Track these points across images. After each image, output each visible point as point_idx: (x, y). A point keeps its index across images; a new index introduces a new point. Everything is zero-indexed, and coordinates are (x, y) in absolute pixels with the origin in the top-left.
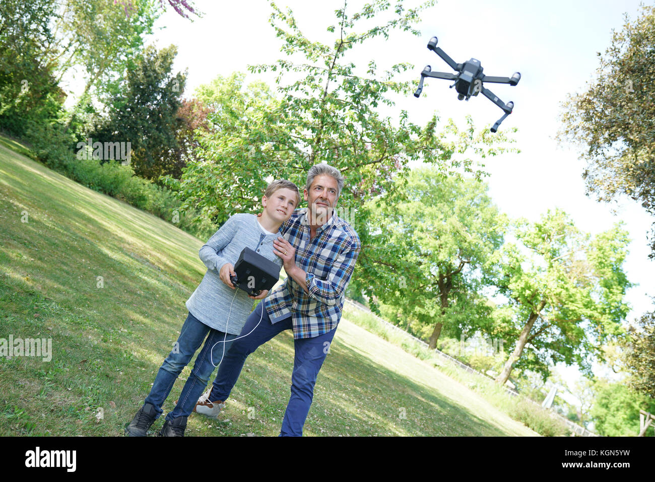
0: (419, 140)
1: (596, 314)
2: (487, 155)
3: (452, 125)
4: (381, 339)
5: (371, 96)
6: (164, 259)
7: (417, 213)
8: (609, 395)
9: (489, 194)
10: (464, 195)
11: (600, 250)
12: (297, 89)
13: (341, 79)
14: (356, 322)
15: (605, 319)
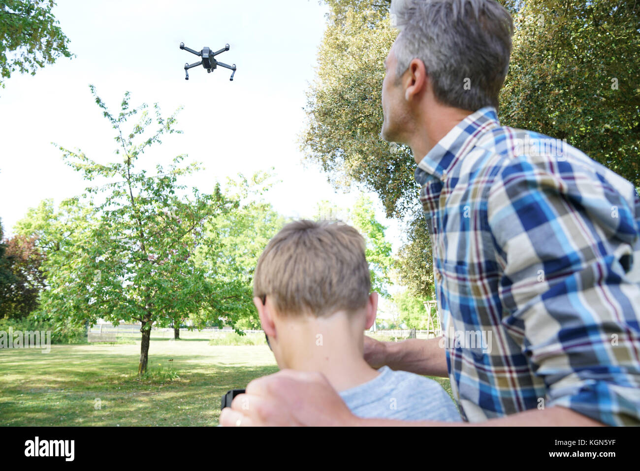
0: (214, 203)
1: (375, 257)
2: (263, 192)
3: (230, 180)
4: (249, 346)
5: (167, 188)
6: (52, 378)
7: (231, 245)
8: (405, 301)
9: (274, 210)
10: (257, 218)
11: (359, 215)
12: (110, 204)
13: (139, 184)
14: (225, 344)
15: (381, 257)
